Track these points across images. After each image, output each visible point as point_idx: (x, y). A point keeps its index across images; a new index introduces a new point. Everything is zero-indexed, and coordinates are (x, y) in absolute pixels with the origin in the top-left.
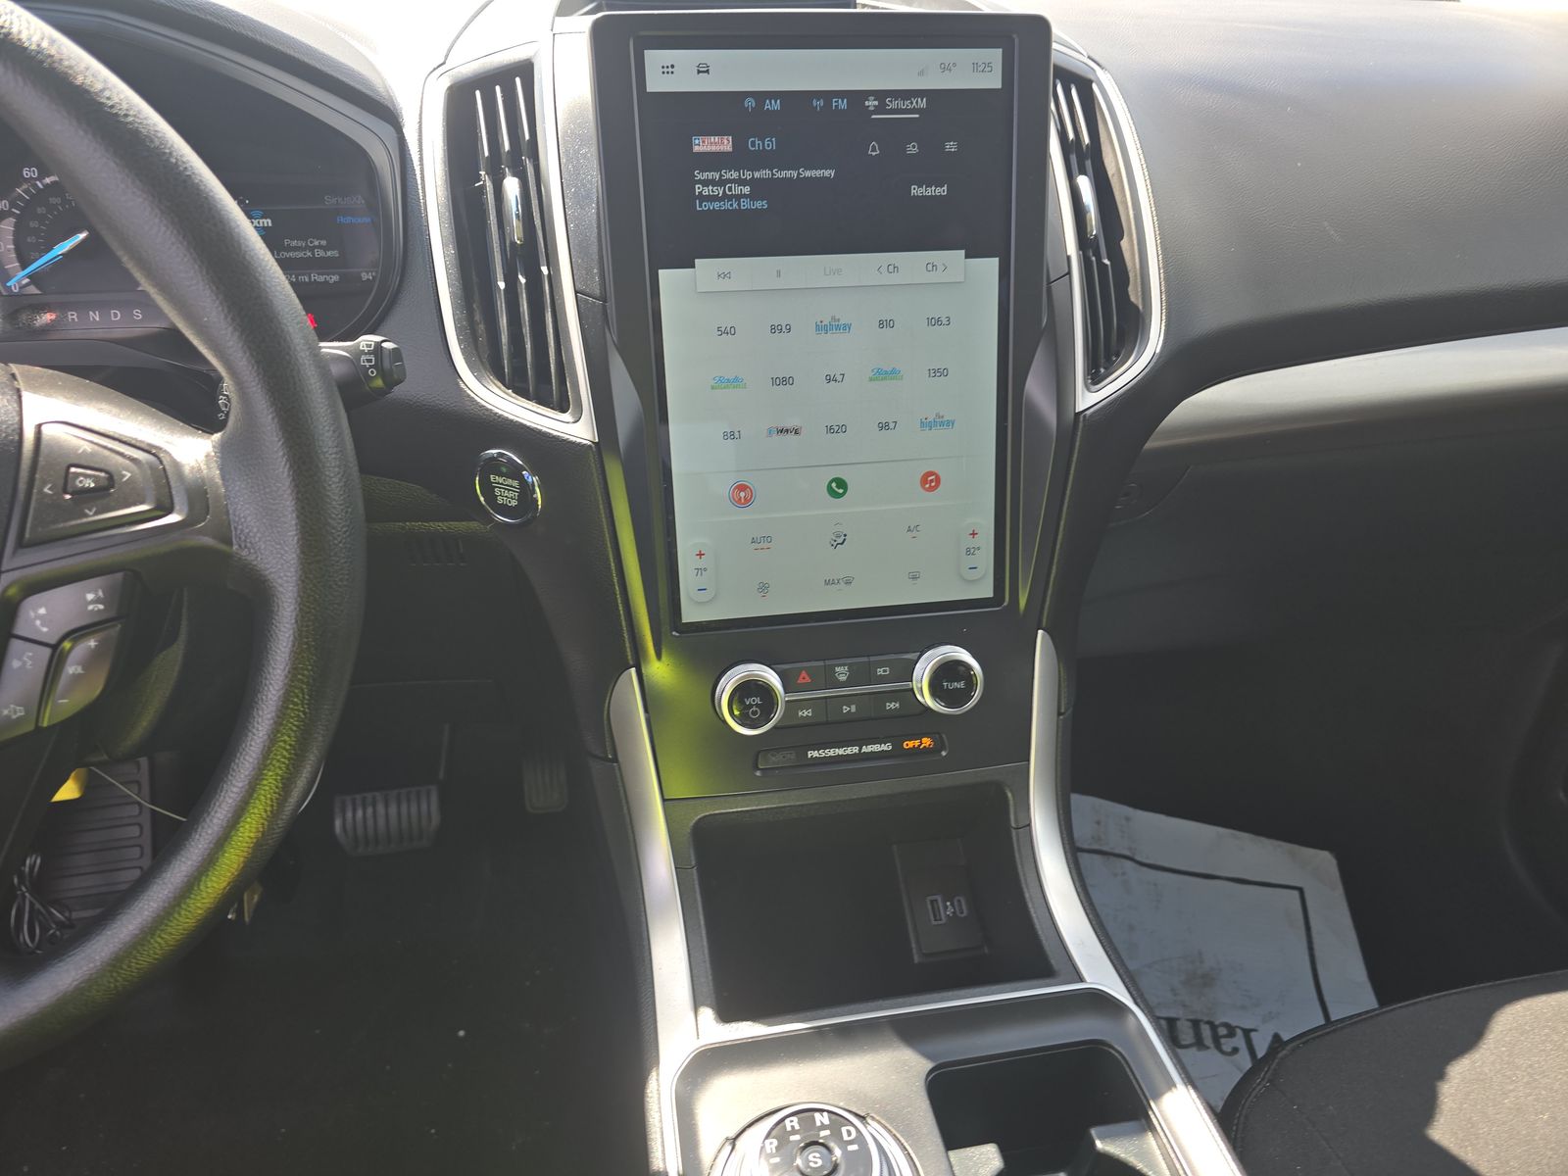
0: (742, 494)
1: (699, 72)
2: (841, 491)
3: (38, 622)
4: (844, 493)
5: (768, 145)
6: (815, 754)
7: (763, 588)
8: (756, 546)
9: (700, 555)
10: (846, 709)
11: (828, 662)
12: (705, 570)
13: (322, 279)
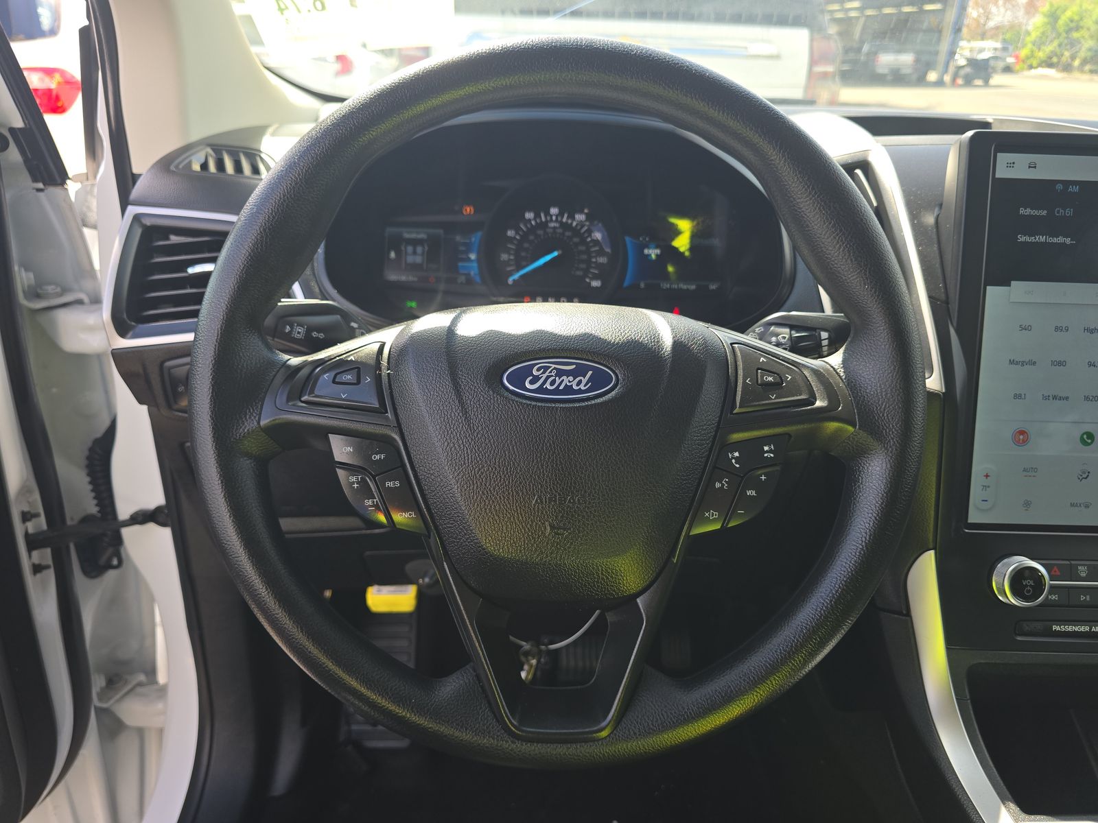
0: (1021, 437)
1: (1029, 167)
2: (1089, 441)
3: (733, 461)
4: (1092, 443)
5: (1068, 213)
6: (1058, 628)
7: (1027, 504)
8: (1025, 473)
9: (987, 476)
10: (1083, 598)
11: (1073, 562)
12: (989, 487)
13: (685, 287)
